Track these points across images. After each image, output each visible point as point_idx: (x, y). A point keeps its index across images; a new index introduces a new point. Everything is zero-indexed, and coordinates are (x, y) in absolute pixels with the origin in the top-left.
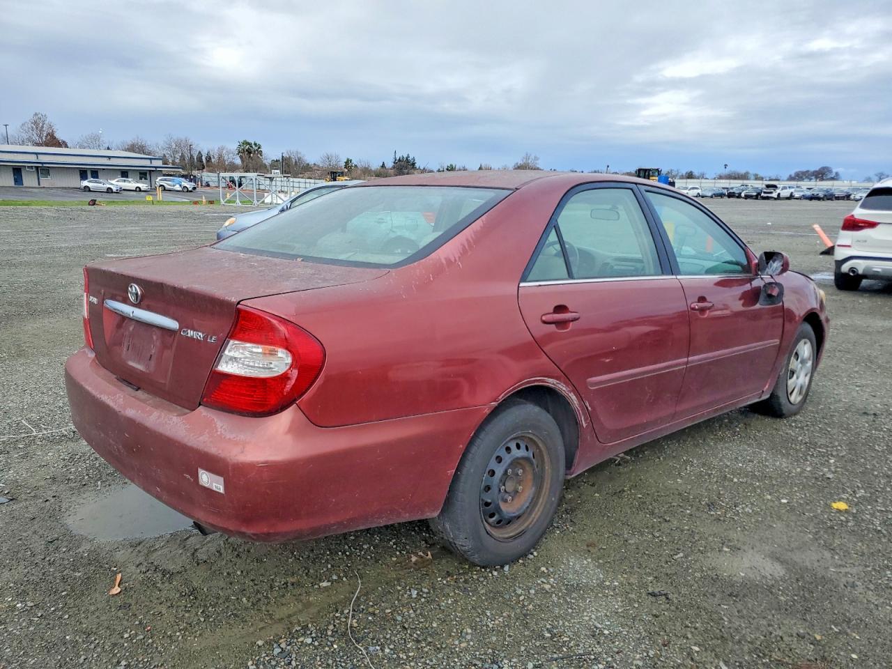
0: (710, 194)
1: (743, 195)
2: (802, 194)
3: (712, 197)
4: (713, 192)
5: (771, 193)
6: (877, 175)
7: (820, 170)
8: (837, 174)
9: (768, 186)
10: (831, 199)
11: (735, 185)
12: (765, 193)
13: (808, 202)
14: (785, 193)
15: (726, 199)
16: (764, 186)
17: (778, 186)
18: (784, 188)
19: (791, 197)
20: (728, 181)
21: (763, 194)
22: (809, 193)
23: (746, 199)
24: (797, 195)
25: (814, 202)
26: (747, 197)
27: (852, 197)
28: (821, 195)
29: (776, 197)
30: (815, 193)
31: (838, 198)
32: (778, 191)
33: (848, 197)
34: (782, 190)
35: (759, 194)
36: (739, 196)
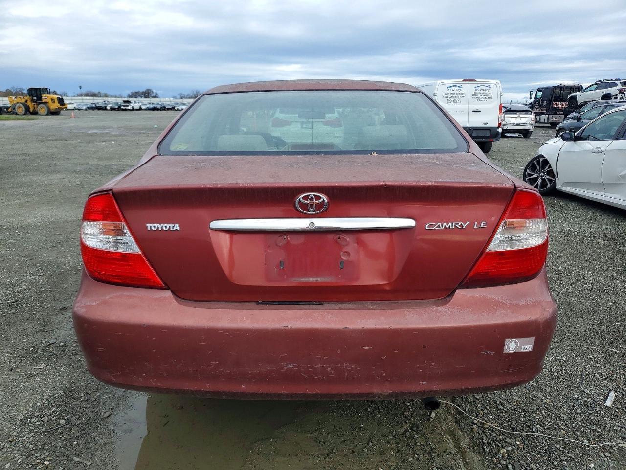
0: (84, 107)
1: (108, 108)
2: (146, 106)
3: (86, 110)
4: (87, 106)
5: (128, 106)
6: (179, 95)
7: (146, 91)
8: (156, 94)
9: (125, 102)
10: (165, 110)
11: (99, 101)
12: (124, 106)
13: (152, 112)
14: (137, 106)
15: (96, 111)
16: (122, 102)
17: (131, 101)
18: (135, 103)
19: (140, 109)
20: (92, 98)
21: (122, 107)
22: (150, 106)
23: (111, 110)
24: (143, 107)
25: (156, 112)
26: (112, 109)
27: (176, 108)
28: (159, 107)
29: (131, 109)
30: (155, 106)
31: (168, 109)
32: (132, 105)
33: (173, 109)
34: (134, 104)
35: (119, 107)
36: (105, 109)
